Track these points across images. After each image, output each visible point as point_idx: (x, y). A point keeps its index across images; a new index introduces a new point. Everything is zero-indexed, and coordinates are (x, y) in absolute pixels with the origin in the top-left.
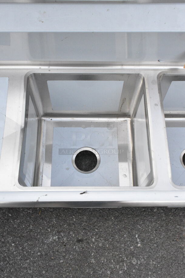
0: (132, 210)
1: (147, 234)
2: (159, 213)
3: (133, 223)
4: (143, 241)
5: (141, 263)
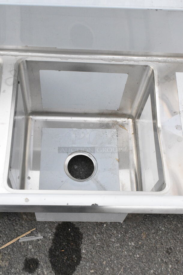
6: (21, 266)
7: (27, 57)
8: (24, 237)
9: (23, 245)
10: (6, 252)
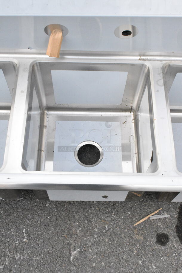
0: (24, 204)
1: (35, 229)
2: (50, 208)
3: (22, 217)
4: (29, 236)
5: (24, 258)
6: (154, 239)
7: (171, 61)
8: (153, 215)
9: (153, 222)
10: (140, 228)
